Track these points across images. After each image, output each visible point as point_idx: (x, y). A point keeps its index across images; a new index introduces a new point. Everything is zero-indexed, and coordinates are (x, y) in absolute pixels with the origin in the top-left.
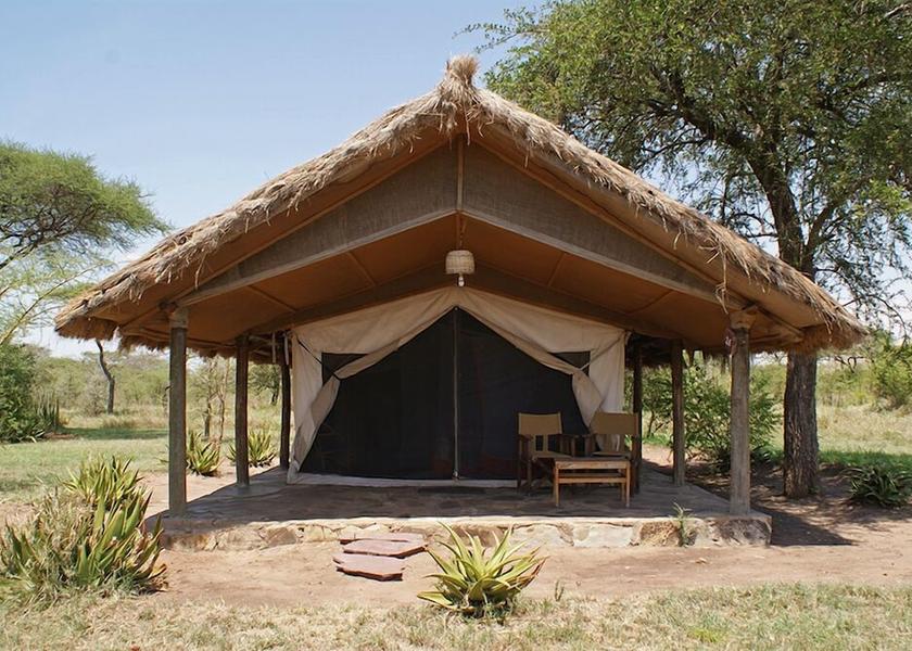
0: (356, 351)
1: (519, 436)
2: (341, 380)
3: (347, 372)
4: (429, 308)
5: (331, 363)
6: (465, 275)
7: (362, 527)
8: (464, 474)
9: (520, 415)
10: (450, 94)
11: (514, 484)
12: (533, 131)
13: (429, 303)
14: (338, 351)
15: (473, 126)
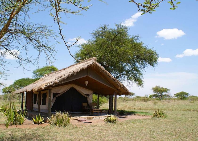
0: (58, 93)
1: (83, 106)
2: (56, 97)
3: (57, 96)
4: (68, 87)
5: (55, 95)
6: (87, 84)
7: (76, 118)
8: (73, 112)
9: (83, 103)
10: (94, 62)
11: (82, 113)
12: (102, 68)
13: (68, 86)
14: (56, 93)
15: (95, 66)
